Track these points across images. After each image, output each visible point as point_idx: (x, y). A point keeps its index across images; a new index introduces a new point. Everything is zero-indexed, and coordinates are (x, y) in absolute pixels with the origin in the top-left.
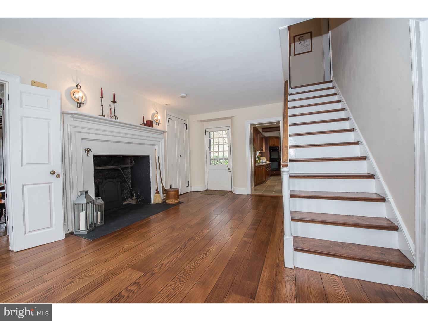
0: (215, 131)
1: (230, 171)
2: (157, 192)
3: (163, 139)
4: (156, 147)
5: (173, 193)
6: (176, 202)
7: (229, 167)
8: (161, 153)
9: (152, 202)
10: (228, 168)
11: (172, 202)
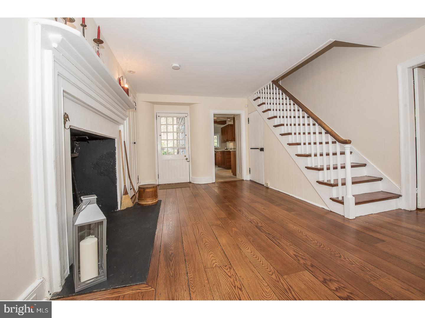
0: (174, 117)
1: (188, 160)
2: (126, 193)
3: (128, 118)
4: (121, 128)
5: (151, 190)
6: (155, 202)
7: (187, 157)
8: (125, 136)
9: (119, 209)
10: (185, 158)
11: (152, 202)
